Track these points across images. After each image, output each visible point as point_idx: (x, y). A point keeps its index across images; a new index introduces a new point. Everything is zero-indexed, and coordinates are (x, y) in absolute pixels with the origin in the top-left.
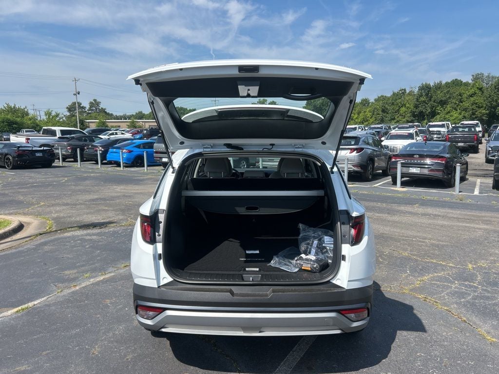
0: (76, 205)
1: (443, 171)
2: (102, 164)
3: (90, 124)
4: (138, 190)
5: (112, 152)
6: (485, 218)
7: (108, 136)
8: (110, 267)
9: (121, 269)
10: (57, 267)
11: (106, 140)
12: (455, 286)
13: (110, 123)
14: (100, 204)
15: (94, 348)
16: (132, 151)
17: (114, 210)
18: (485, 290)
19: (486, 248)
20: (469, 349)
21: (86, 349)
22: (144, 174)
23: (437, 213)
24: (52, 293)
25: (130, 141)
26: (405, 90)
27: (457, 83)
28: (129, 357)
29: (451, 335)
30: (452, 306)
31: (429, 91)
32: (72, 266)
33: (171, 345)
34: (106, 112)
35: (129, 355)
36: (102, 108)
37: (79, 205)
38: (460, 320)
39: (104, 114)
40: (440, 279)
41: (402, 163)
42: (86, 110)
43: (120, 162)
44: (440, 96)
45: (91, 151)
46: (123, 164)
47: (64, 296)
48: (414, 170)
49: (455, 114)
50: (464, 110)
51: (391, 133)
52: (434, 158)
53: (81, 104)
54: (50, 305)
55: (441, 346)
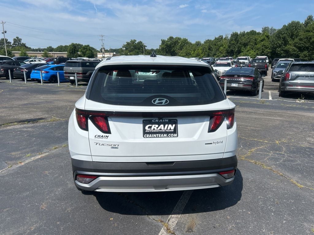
0: (12, 108)
1: (251, 85)
2: (27, 81)
3: (15, 54)
4: (55, 98)
5: (34, 73)
6: (279, 114)
7: (29, 62)
8: (44, 149)
9: (52, 150)
10: (5, 150)
11: (28, 64)
12: (271, 154)
13: (29, 53)
14: (29, 107)
15: (42, 204)
16: (49, 72)
17: (41, 111)
18: (289, 156)
19: (283, 131)
20: (289, 193)
21: (36, 205)
22: (58, 87)
23: (250, 111)
24: (4, 168)
25: (46, 65)
26: (222, 36)
27: (253, 33)
28: (69, 209)
29: (276, 184)
30: (272, 167)
31: (237, 37)
32: (17, 149)
33: (97, 199)
34: (26, 46)
35: (68, 208)
36: (23, 43)
37: (14, 108)
38: (279, 175)
39: (24, 48)
40: (261, 150)
41: (227, 81)
42: (11, 44)
43: (40, 80)
44: (244, 40)
45: (19, 72)
46: (43, 80)
47: (13, 169)
48: (234, 85)
49: (252, 52)
50: (257, 50)
51: (217, 63)
52: (246, 77)
53: (7, 40)
54: (4, 176)
55: (272, 191)
